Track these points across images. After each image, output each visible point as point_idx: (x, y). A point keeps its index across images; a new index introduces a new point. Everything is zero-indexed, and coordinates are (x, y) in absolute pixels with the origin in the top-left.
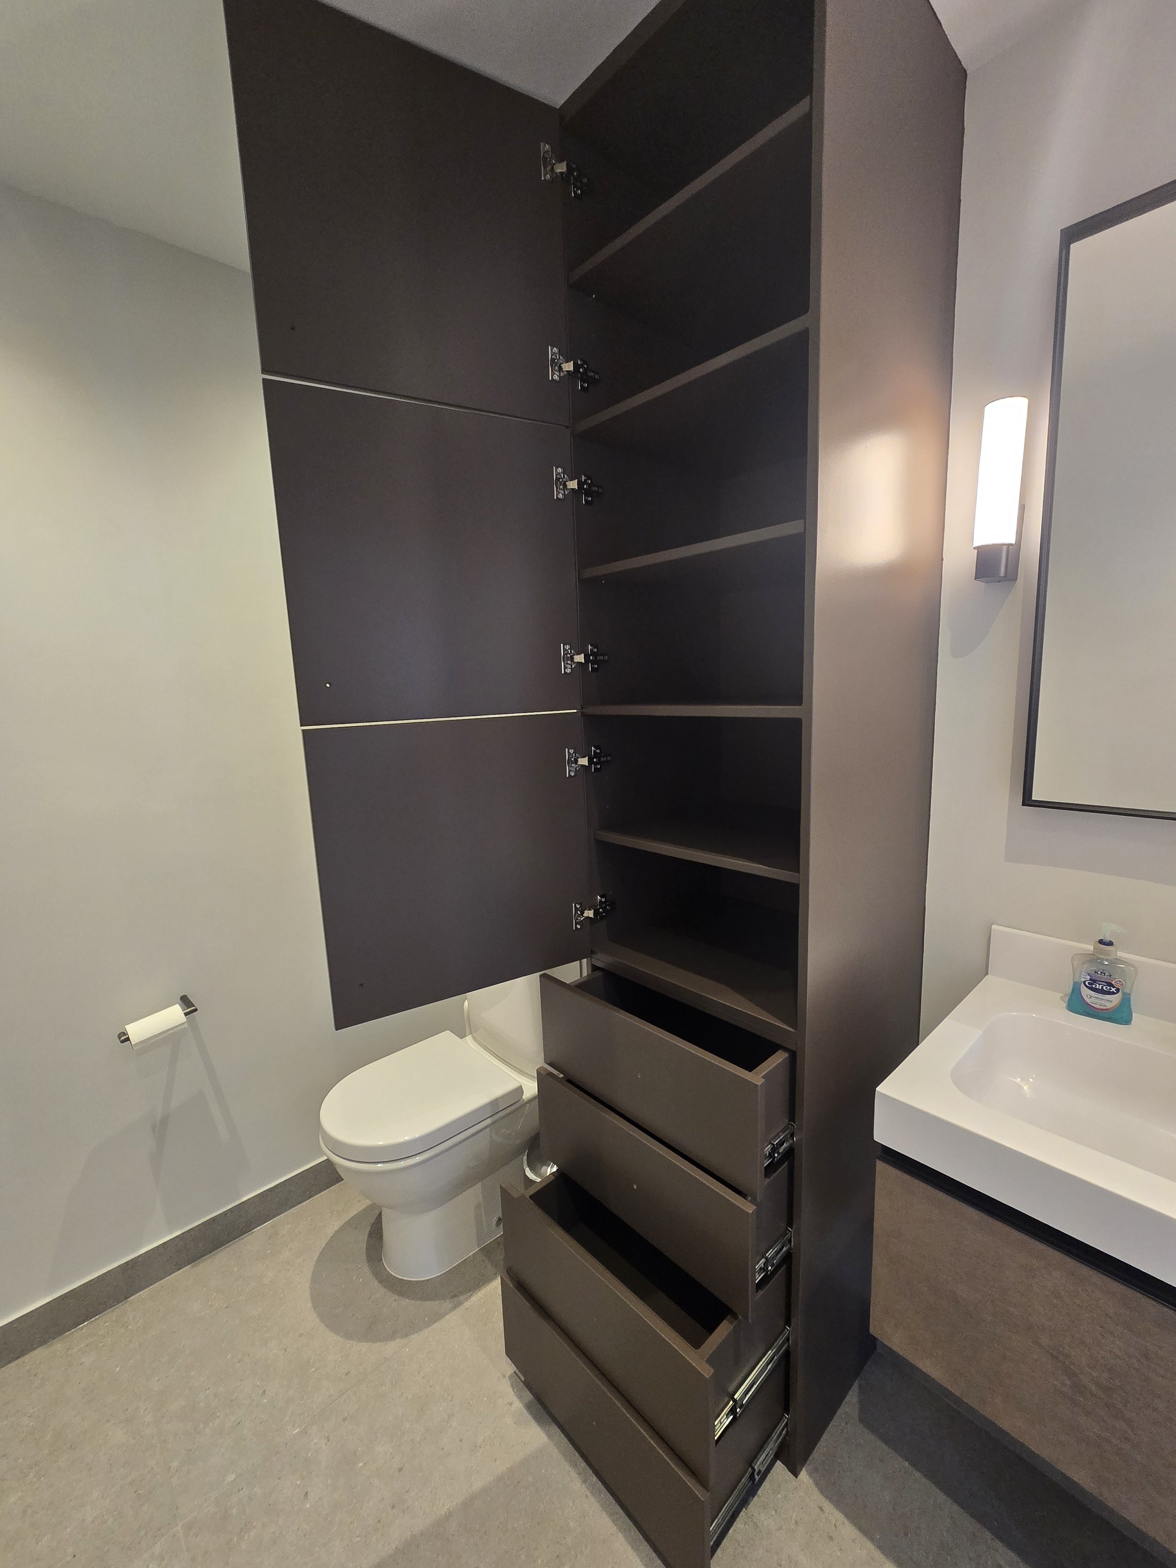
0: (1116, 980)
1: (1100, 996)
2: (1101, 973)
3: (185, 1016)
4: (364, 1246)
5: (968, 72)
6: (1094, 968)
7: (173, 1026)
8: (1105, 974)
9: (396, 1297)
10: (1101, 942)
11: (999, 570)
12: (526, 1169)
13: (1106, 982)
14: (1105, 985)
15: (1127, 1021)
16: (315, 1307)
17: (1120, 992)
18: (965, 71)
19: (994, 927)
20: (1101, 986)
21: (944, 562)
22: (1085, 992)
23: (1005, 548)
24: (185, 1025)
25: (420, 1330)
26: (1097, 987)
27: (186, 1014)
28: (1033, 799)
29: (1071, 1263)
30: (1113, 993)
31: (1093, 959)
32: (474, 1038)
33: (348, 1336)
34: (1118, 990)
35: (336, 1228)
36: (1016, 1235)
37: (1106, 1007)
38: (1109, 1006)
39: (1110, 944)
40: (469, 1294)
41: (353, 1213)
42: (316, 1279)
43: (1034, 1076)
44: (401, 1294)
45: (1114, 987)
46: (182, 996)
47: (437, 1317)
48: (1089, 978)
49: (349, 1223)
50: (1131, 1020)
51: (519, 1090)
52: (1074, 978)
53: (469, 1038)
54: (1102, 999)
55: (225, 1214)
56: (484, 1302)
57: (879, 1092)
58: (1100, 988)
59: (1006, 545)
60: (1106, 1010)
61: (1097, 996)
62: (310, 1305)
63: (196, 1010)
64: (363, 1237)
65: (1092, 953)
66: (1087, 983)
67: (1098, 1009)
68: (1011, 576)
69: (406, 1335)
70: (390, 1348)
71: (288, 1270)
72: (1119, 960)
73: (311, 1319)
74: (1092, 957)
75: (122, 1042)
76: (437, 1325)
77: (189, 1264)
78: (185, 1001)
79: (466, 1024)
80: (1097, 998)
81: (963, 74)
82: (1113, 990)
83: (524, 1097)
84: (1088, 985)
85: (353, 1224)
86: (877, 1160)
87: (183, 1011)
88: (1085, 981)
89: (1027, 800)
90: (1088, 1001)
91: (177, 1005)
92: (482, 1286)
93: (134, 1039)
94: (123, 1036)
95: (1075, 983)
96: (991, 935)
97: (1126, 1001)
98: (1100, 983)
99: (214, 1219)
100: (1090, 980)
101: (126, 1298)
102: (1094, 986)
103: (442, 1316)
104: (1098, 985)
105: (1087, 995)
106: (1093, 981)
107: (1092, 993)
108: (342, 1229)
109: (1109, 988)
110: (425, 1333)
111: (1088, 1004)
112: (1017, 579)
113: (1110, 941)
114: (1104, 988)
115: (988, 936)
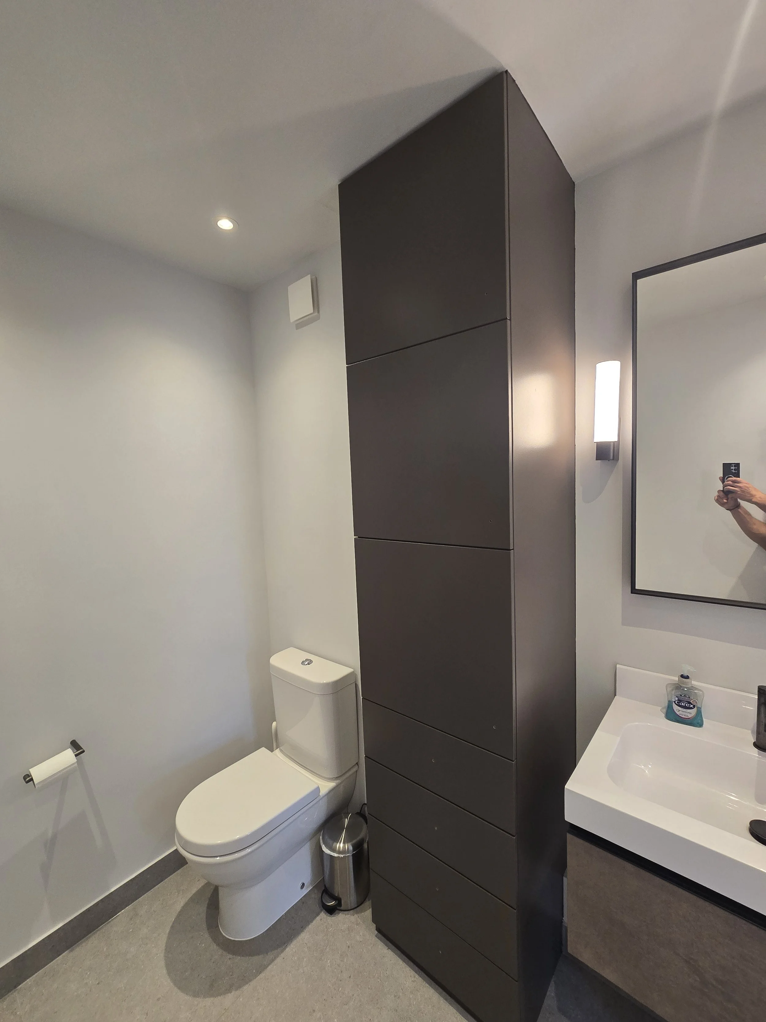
0: (693, 700)
1: (685, 710)
2: (684, 696)
3: (76, 757)
4: (204, 915)
5: (575, 183)
6: (680, 693)
7: (67, 766)
8: (686, 696)
9: (231, 956)
10: (682, 676)
11: (610, 455)
12: (323, 846)
13: (686, 701)
14: (687, 704)
15: (700, 725)
16: (169, 973)
17: (696, 708)
18: (574, 183)
19: (618, 666)
20: (684, 704)
21: (576, 447)
22: (676, 708)
23: (612, 443)
24: (75, 765)
25: (250, 981)
26: (682, 705)
27: (76, 755)
28: (636, 588)
29: (693, 898)
30: (691, 708)
31: (678, 687)
32: (281, 751)
33: (196, 994)
34: (694, 706)
35: (182, 904)
36: (658, 880)
37: (688, 717)
38: (690, 716)
39: (687, 677)
40: (284, 947)
41: (194, 890)
42: (169, 949)
43: (651, 763)
44: (235, 953)
45: (692, 704)
46: (71, 742)
47: (262, 968)
48: (677, 699)
49: (192, 899)
50: (703, 725)
51: (318, 789)
52: (668, 699)
53: (277, 752)
54: (686, 712)
55: (97, 904)
56: (295, 951)
57: (566, 788)
58: (684, 705)
59: (613, 442)
60: (688, 718)
61: (683, 710)
62: (165, 971)
63: (84, 751)
64: (202, 909)
65: (677, 683)
66: (676, 702)
67: (684, 718)
68: (616, 458)
69: (240, 987)
70: (228, 999)
71: (147, 944)
72: (693, 688)
73: (166, 983)
74: (678, 685)
75: (27, 782)
76: (262, 975)
77: (68, 949)
78: (75, 745)
79: (274, 740)
80: (683, 711)
81: (572, 184)
82: (692, 706)
83: (321, 794)
84: (676, 703)
85: (194, 899)
86: (567, 833)
87: (74, 753)
88: (675, 701)
89: (634, 590)
90: (678, 713)
91: (70, 749)
92: (293, 938)
93: (36, 780)
94: (28, 778)
95: (669, 701)
96: (617, 671)
97: (699, 713)
98: (684, 702)
99: (88, 910)
100: (678, 700)
101: (15, 987)
102: (680, 704)
103: (266, 967)
104: (683, 703)
105: (677, 710)
106: (680, 701)
107: (680, 708)
108: (186, 905)
109: (689, 705)
110: (253, 983)
111: (678, 715)
112: (619, 460)
113: (687, 676)
114: (686, 705)
115: (615, 671)
